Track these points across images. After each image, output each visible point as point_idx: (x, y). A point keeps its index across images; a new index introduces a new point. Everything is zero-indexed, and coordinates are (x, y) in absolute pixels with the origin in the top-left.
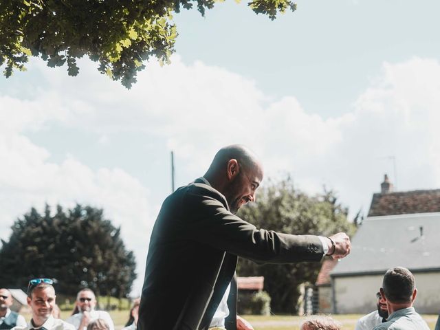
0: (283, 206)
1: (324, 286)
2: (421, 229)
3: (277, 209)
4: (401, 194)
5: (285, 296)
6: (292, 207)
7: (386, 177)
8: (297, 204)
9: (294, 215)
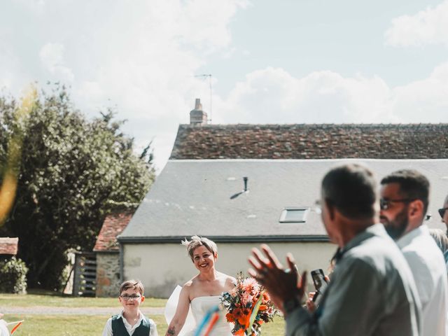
0: (48, 133)
1: (104, 253)
2: (246, 180)
3: (41, 137)
4: (219, 129)
5: (46, 263)
6: (61, 135)
7: (198, 101)
8: (68, 132)
9: (64, 147)
